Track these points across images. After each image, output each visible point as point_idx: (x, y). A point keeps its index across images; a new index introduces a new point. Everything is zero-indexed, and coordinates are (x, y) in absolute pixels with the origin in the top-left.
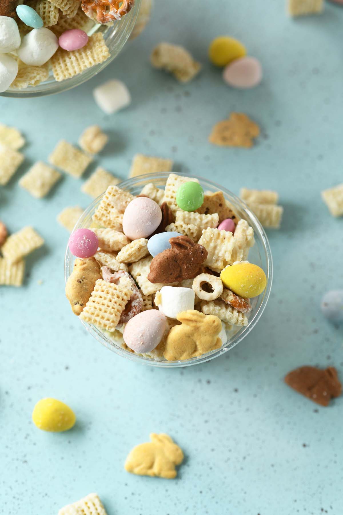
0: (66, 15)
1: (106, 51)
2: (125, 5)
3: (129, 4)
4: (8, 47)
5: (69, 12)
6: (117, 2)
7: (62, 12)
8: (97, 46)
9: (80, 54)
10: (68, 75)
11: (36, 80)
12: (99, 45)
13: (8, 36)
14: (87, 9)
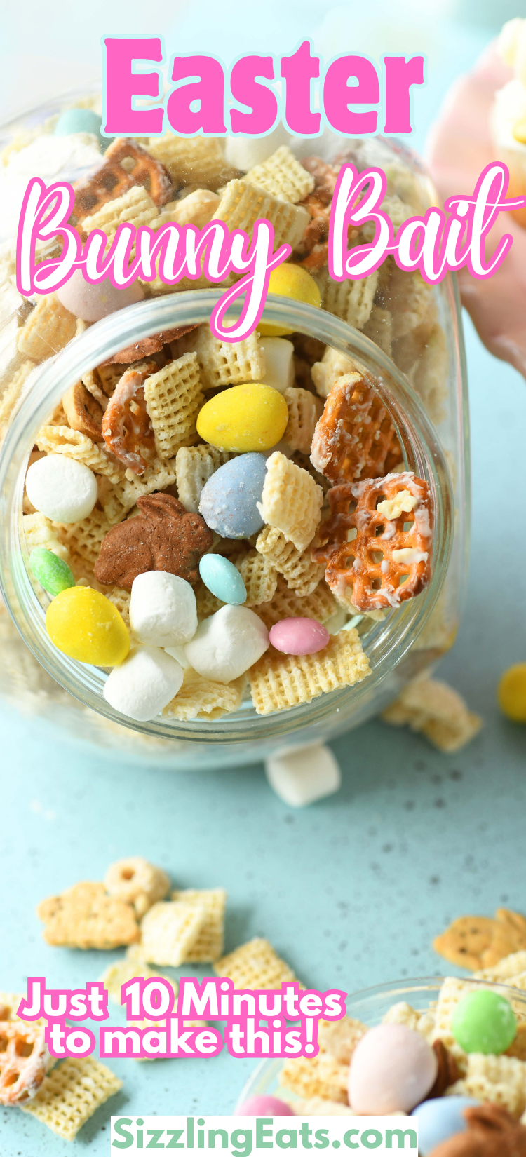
0: (294, 589)
1: (363, 663)
2: (412, 580)
3: (422, 579)
4: (168, 634)
5: (299, 582)
6: (397, 573)
7: (286, 582)
8: (347, 652)
9: (311, 665)
10: (282, 702)
11: (214, 705)
12: (350, 650)
13: (174, 608)
14: (335, 579)
